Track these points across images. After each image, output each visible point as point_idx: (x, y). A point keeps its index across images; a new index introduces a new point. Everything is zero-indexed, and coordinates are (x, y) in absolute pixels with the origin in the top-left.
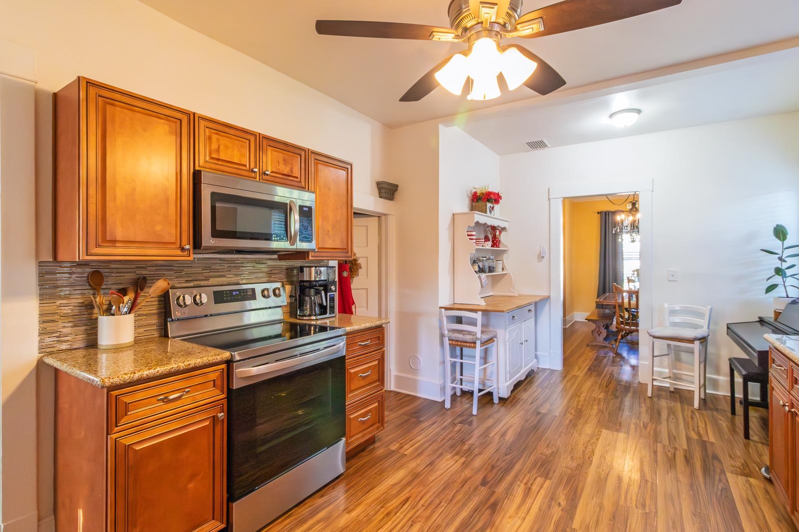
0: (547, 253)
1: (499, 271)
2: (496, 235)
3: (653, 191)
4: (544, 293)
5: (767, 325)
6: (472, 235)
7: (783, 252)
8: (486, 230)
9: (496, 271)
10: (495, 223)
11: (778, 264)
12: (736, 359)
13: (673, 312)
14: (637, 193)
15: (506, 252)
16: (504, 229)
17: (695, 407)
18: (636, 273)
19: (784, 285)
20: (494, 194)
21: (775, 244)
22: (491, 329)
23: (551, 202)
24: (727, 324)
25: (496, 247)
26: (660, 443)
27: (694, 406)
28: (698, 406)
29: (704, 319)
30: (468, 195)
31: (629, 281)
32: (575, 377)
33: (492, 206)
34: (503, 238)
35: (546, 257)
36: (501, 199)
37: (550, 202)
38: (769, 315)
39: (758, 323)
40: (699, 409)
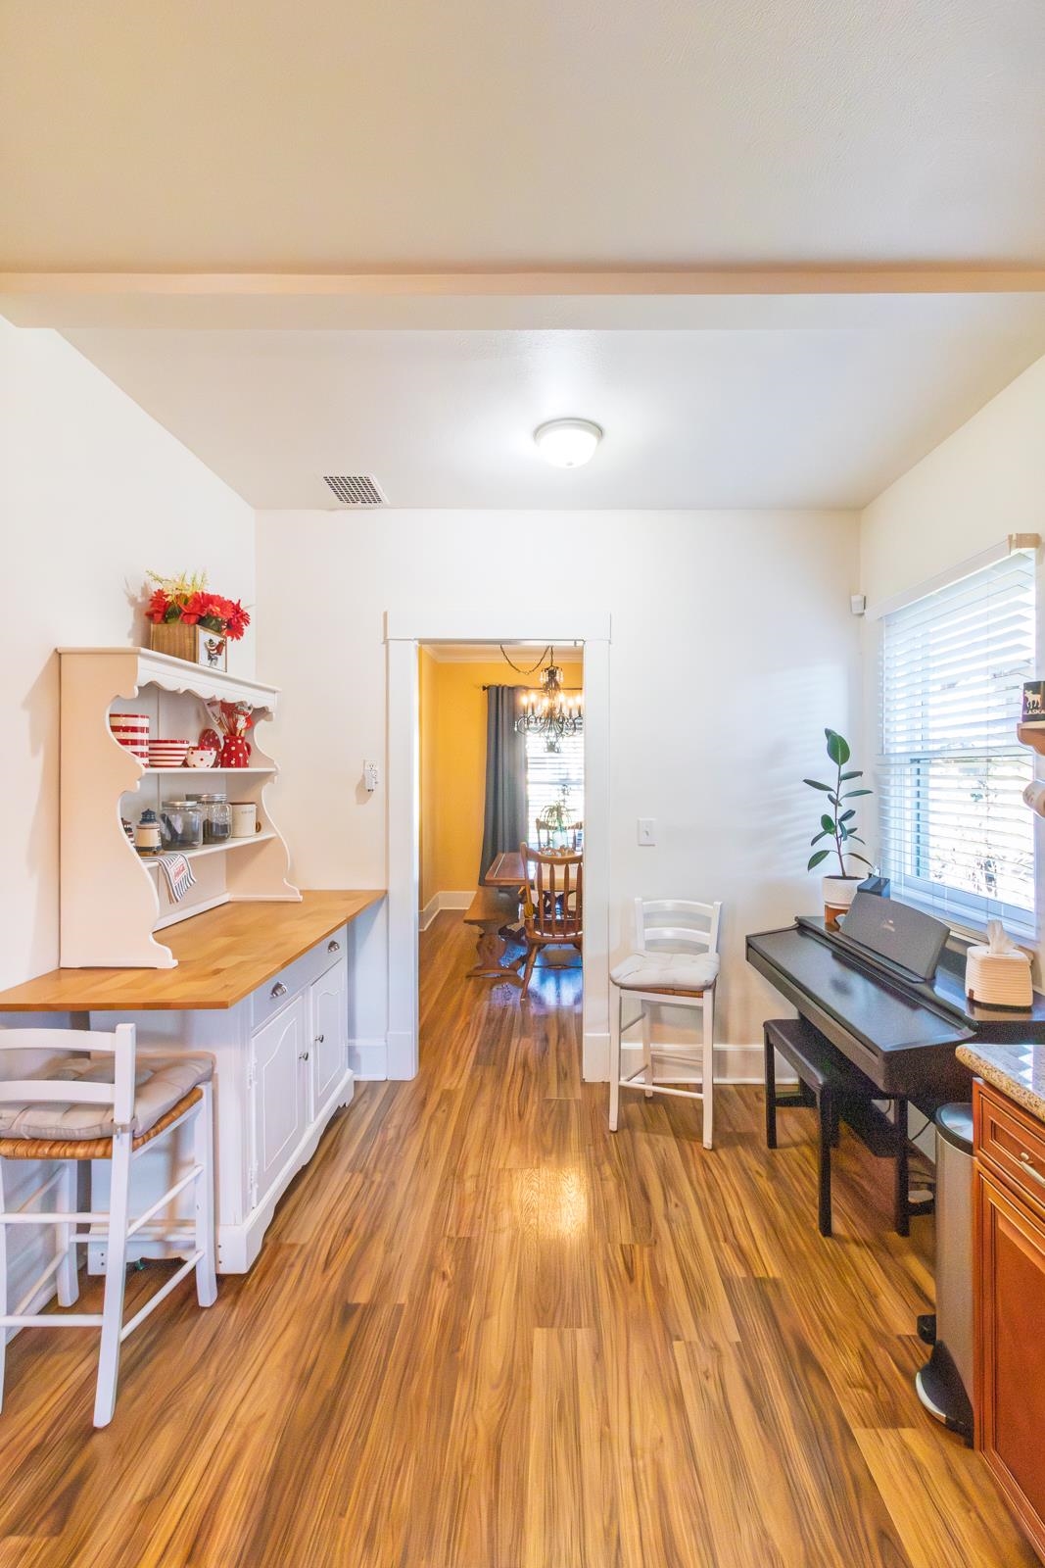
0: (381, 778)
1: (245, 835)
2: (236, 729)
3: (610, 643)
4: (374, 884)
5: (811, 934)
6: (134, 729)
7: (839, 785)
8: (206, 713)
9: (238, 834)
10: (231, 694)
11: (829, 810)
12: (775, 1022)
13: (649, 918)
14: (580, 644)
15: (271, 776)
16: (262, 712)
17: (705, 1146)
18: (555, 813)
19: (839, 853)
20: (223, 604)
21: (827, 770)
22: (195, 1049)
23: (390, 647)
24: (747, 937)
25: (238, 765)
26: (678, 1339)
27: (702, 1142)
28: (711, 1142)
29: (709, 931)
30: (133, 601)
31: (541, 825)
32: (448, 1096)
33: (217, 639)
34: (261, 737)
35: (379, 790)
36: (247, 622)
37: (387, 647)
38: (816, 913)
39: (795, 932)
40: (714, 1149)
